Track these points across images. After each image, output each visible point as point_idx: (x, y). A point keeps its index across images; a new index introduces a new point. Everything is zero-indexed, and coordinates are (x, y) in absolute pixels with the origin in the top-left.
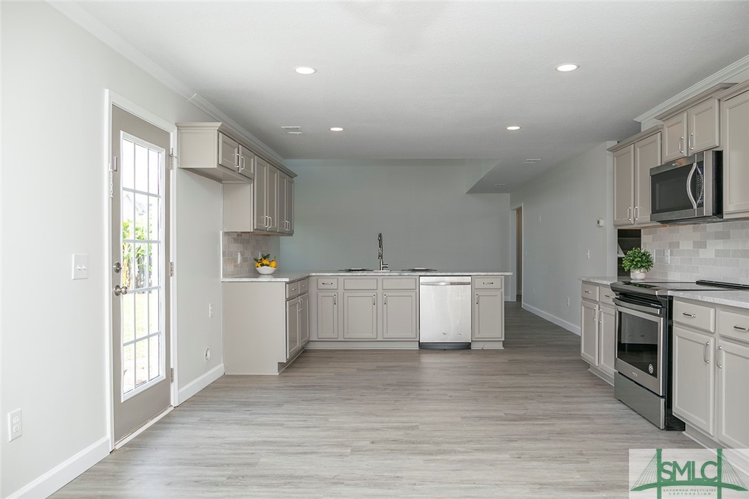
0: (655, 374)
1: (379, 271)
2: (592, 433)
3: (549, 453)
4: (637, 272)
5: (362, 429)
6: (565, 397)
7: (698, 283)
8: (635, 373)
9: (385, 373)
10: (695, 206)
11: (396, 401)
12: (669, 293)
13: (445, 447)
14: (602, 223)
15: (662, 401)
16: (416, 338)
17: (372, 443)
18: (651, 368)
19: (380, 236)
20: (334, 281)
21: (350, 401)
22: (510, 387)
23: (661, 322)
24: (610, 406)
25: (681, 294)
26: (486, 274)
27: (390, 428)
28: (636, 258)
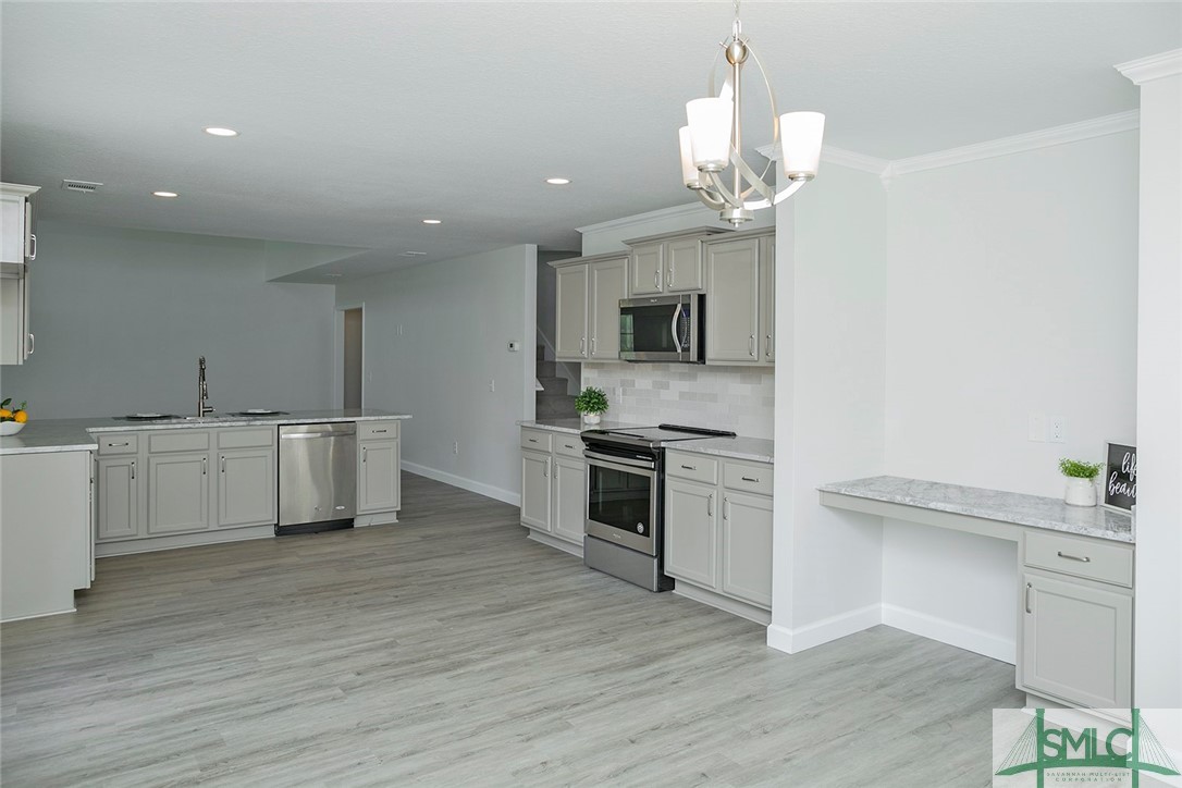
0: (646, 533)
1: (199, 420)
2: (594, 609)
3: (572, 639)
4: (592, 415)
5: (326, 661)
6: (533, 574)
7: (661, 427)
8: (617, 534)
9: (264, 579)
10: (679, 351)
11: (328, 615)
12: (663, 444)
13: (455, 658)
14: (516, 346)
15: (656, 561)
16: (273, 520)
17: (359, 674)
18: (640, 527)
19: (202, 362)
20: (131, 440)
21: (258, 629)
22: (458, 573)
23: (654, 476)
24: (585, 577)
25: (672, 444)
26: (377, 418)
27: (362, 651)
28: (592, 399)
